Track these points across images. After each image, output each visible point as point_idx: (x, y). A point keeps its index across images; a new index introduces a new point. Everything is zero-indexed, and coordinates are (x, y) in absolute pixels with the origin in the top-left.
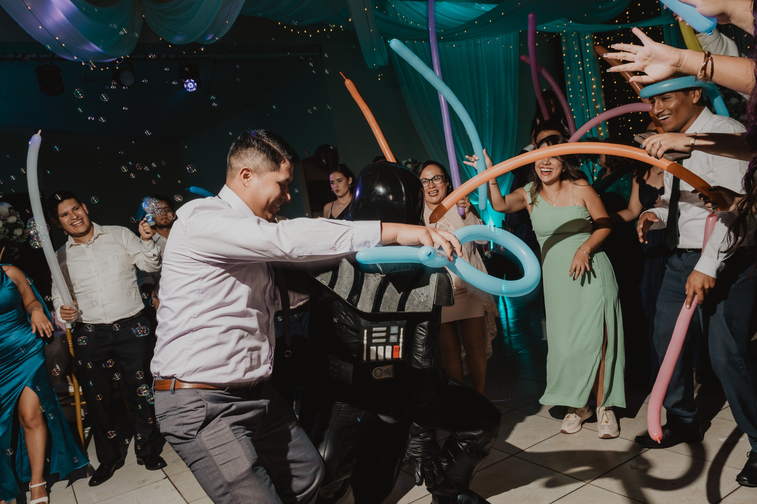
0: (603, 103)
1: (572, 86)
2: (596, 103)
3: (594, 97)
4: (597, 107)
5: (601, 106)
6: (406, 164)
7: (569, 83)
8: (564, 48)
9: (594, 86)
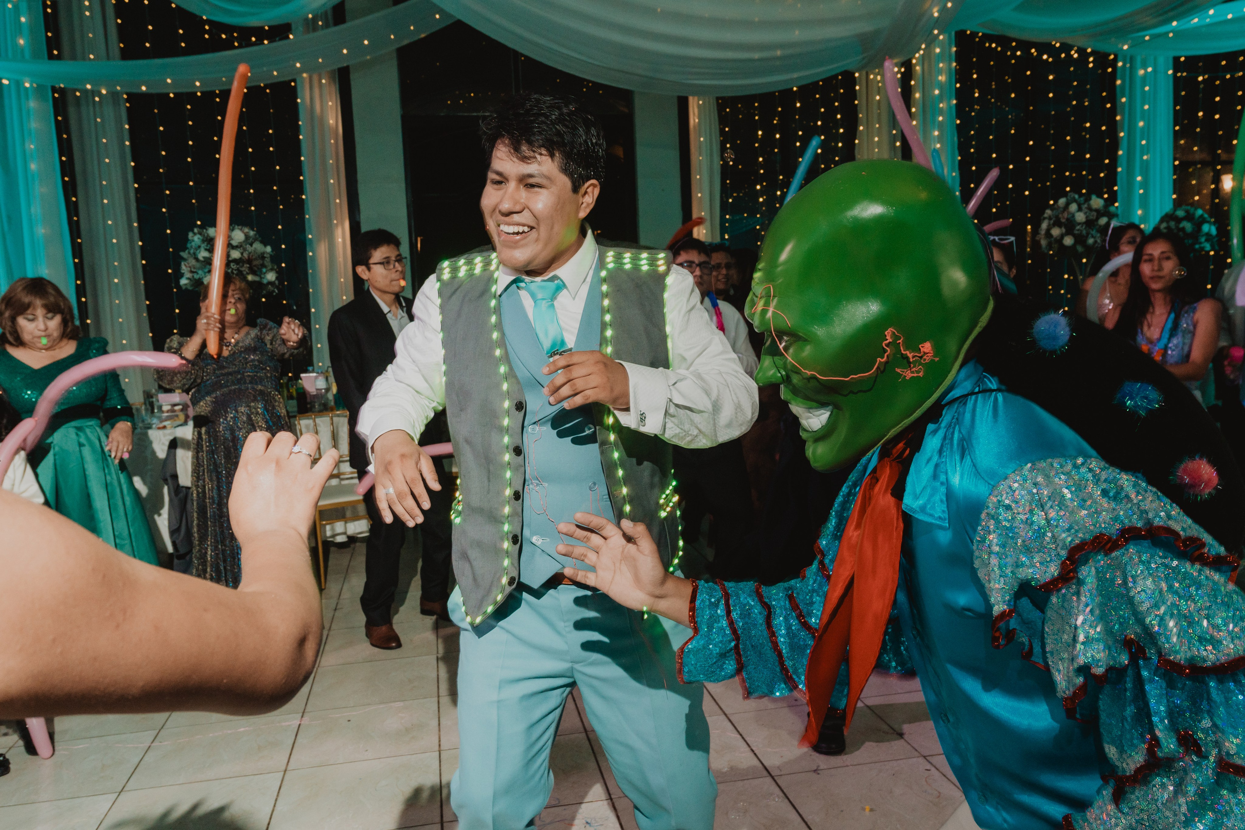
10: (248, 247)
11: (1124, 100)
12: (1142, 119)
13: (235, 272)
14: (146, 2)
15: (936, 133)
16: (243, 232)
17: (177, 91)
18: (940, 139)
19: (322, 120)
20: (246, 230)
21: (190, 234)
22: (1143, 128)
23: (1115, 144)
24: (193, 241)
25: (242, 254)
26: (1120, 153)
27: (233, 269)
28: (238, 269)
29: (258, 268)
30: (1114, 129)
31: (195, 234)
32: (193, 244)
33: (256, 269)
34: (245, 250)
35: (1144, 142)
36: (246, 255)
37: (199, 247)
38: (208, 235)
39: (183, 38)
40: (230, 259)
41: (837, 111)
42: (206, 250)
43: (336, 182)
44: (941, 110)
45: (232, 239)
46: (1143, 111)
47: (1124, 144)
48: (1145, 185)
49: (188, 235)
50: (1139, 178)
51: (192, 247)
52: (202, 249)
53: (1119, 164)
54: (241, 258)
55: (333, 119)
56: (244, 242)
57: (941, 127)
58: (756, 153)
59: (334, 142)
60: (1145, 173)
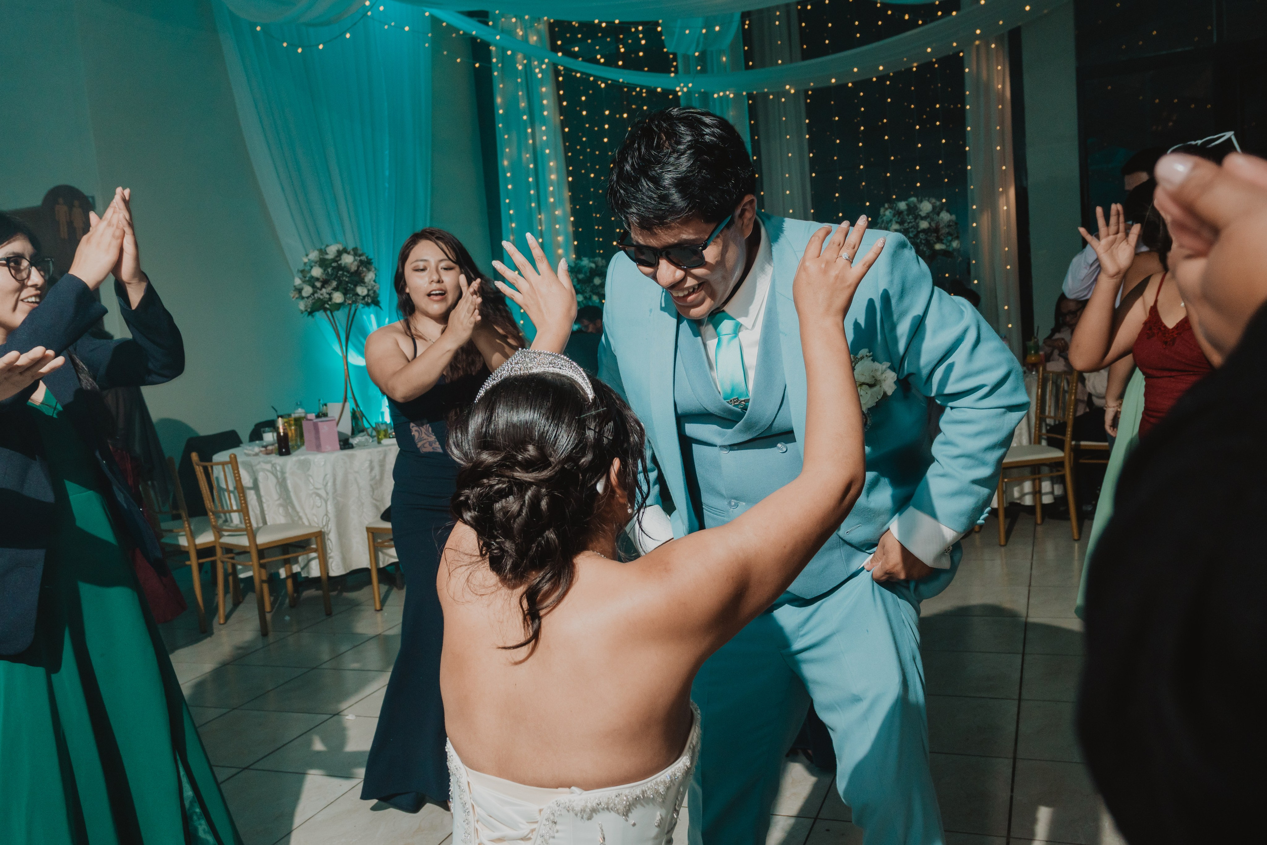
0: (568, 207)
1: (513, 168)
2: (554, 206)
3: (553, 194)
4: (557, 213)
6: (340, 253)
7: (506, 163)
8: (499, 100)
9: (553, 177)
10: (935, 217)
13: (923, 242)
14: (827, 2)
16: (930, 203)
17: (854, 80)
19: (988, 87)
20: (933, 200)
21: (882, 210)
24: (884, 215)
25: (930, 224)
27: (921, 239)
28: (926, 240)
29: (944, 237)
31: (886, 209)
32: (885, 218)
33: (942, 237)
34: (932, 220)
36: (933, 225)
37: (891, 221)
38: (899, 209)
39: (858, 29)
40: (919, 230)
42: (897, 222)
43: (1002, 148)
45: (921, 210)
49: (879, 210)
51: (883, 221)
52: (894, 222)
54: (929, 229)
55: (1001, 83)
56: (931, 212)
59: (1002, 107)
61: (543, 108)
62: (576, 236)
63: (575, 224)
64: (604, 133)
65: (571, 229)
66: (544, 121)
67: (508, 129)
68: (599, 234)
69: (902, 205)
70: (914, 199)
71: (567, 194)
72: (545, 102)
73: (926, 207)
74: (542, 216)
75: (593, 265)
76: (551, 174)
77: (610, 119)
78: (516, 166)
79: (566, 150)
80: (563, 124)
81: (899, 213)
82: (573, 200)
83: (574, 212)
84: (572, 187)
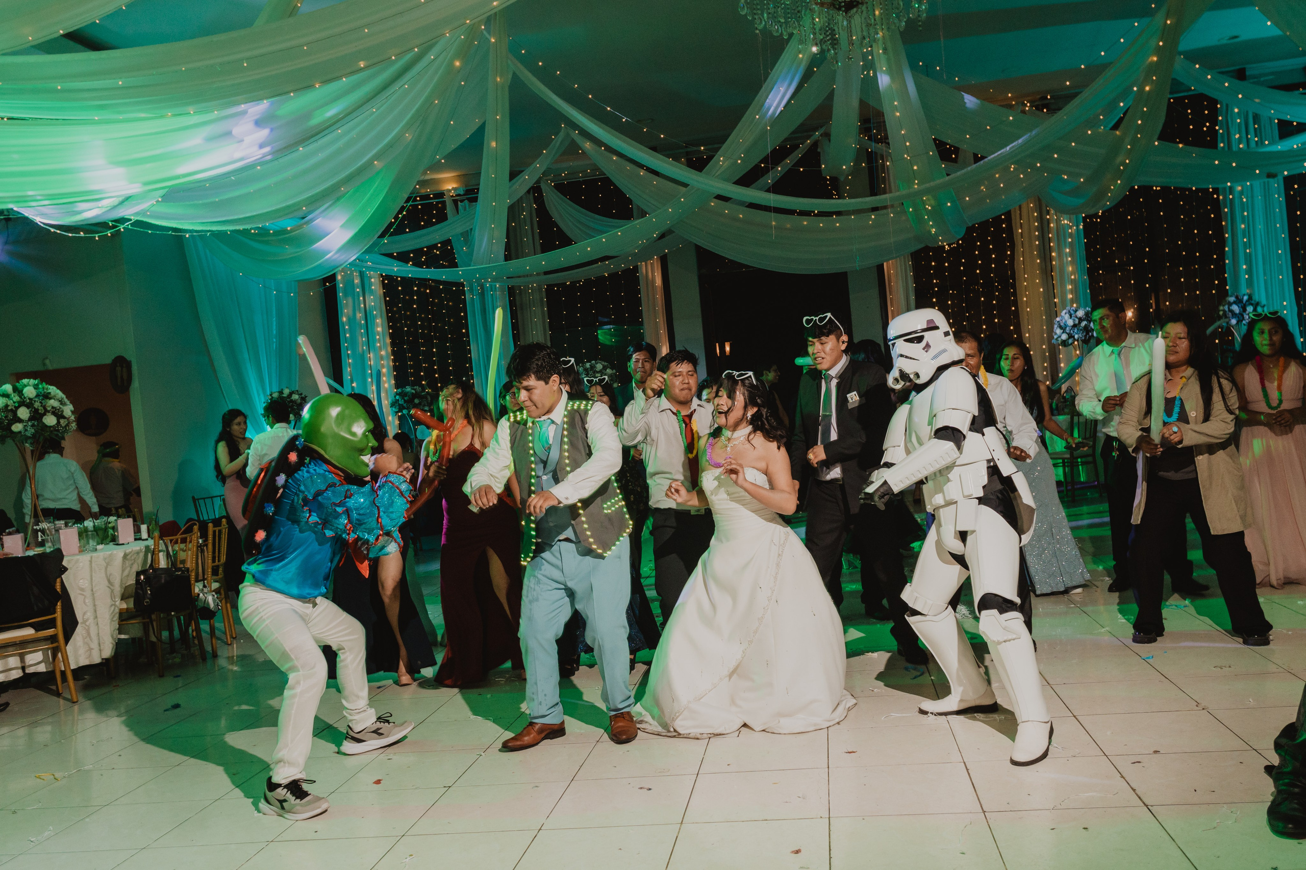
0: (389, 349)
1: (350, 322)
2: (379, 348)
3: (379, 341)
4: (381, 353)
5: (387, 351)
7: (344, 319)
11: (1226, 210)
12: (1243, 222)
15: (1068, 250)
18: (1072, 254)
22: (1244, 230)
23: (1222, 242)
26: (1227, 249)
30: (1220, 230)
35: (1245, 240)
41: (989, 243)
43: (661, 320)
44: (1071, 235)
46: (1243, 217)
47: (1229, 242)
48: (1249, 271)
50: (1244, 267)
53: (1226, 257)
55: (659, 281)
57: (1071, 245)
58: (932, 277)
59: (659, 297)
60: (1249, 261)
61: (371, 284)
62: (395, 368)
63: (394, 361)
64: (414, 302)
65: (391, 364)
66: (371, 292)
67: (346, 295)
68: (411, 367)
69: (588, 365)
70: (593, 362)
71: (388, 341)
72: (373, 280)
73: (599, 367)
74: (372, 355)
75: (414, 391)
76: (377, 327)
77: (417, 293)
78: (352, 320)
79: (388, 312)
80: (385, 295)
81: (586, 370)
82: (393, 344)
83: (393, 353)
84: (391, 336)
